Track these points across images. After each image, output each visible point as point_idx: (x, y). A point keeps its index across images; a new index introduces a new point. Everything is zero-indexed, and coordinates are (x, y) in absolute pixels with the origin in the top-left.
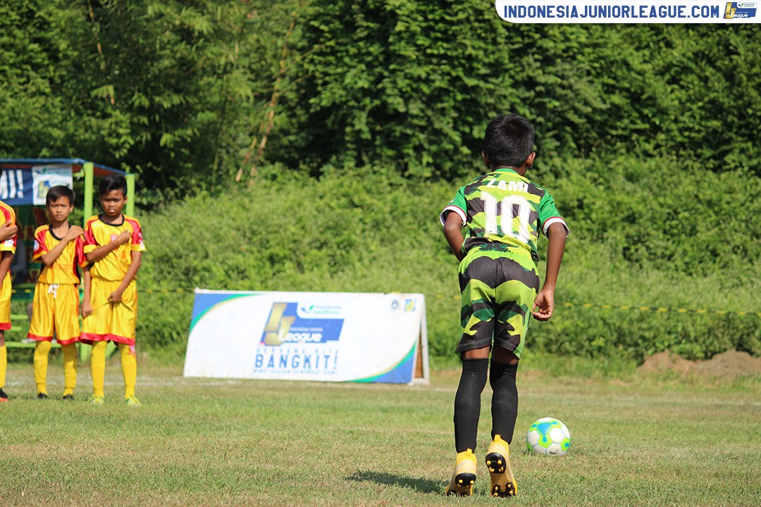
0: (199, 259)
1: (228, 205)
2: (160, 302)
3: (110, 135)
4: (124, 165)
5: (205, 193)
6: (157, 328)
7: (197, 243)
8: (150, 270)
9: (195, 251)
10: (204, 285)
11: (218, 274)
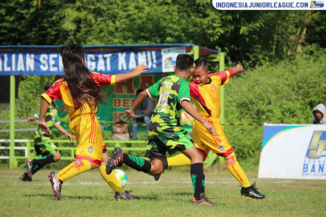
0: (265, 105)
1: (283, 70)
2: (241, 132)
3: (208, 28)
4: (217, 47)
5: (268, 63)
6: (240, 148)
7: (264, 95)
8: (235, 112)
9: (263, 99)
10: (269, 121)
11: (277, 114)
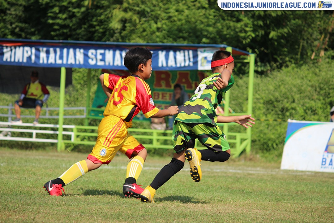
0: (289, 103)
1: (306, 72)
2: (267, 126)
3: (241, 32)
4: (248, 49)
5: (293, 65)
6: (265, 141)
7: (288, 94)
8: (262, 108)
9: (287, 98)
10: (292, 118)
11: (300, 112)
